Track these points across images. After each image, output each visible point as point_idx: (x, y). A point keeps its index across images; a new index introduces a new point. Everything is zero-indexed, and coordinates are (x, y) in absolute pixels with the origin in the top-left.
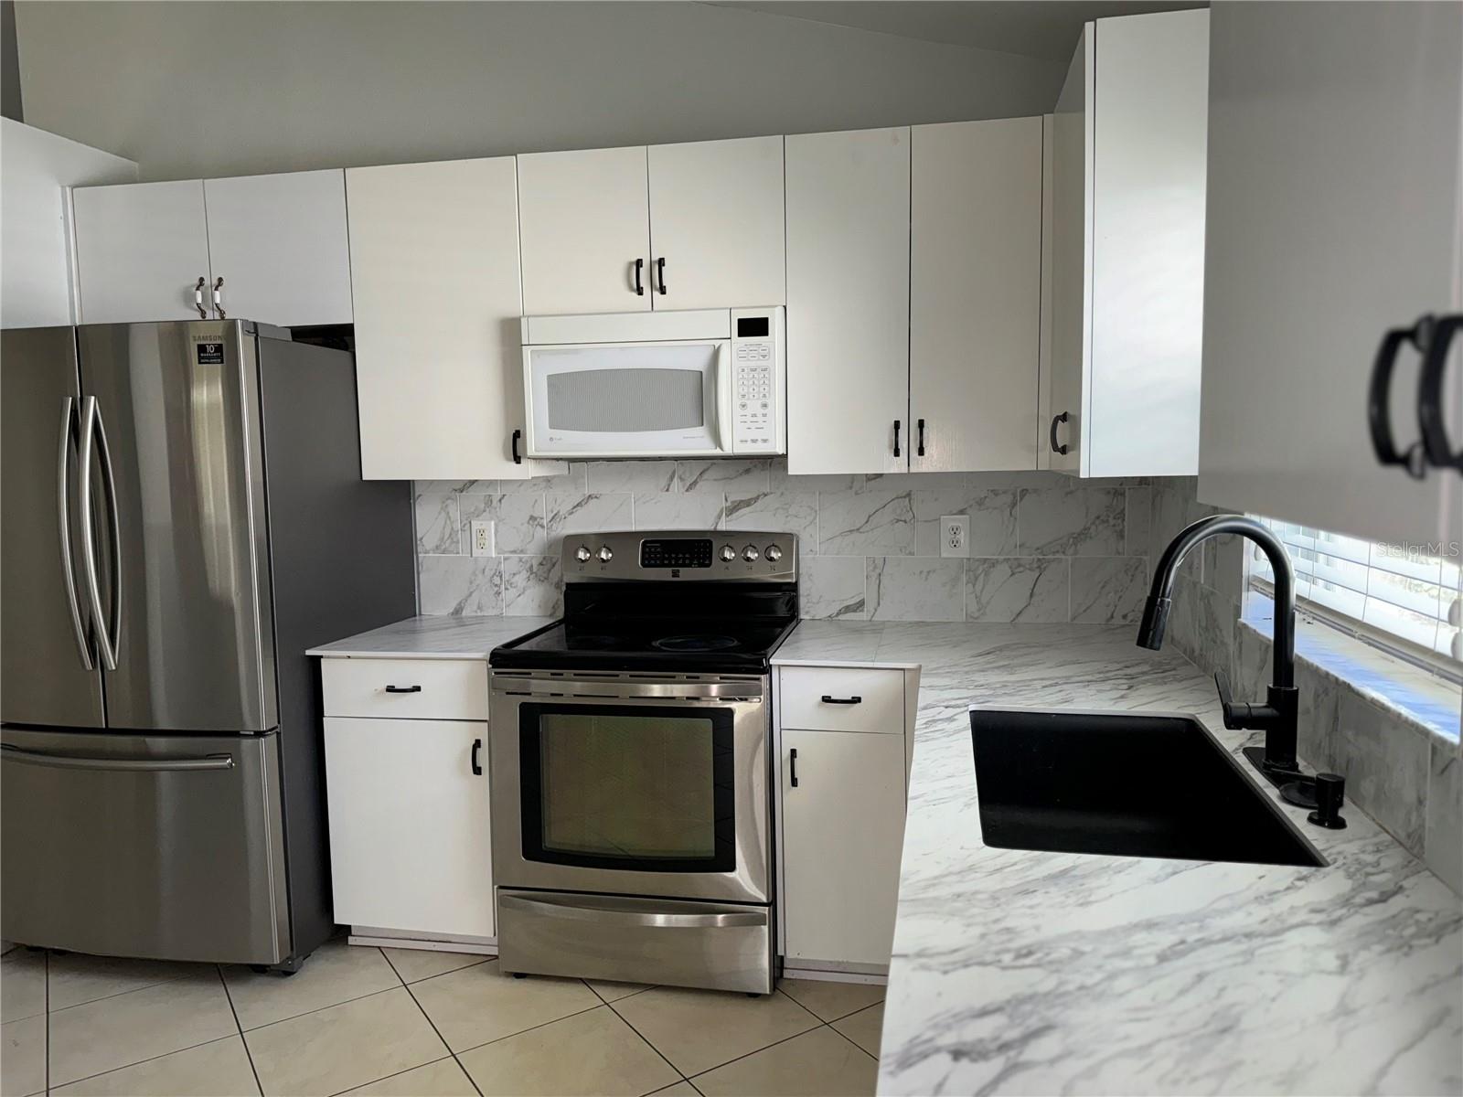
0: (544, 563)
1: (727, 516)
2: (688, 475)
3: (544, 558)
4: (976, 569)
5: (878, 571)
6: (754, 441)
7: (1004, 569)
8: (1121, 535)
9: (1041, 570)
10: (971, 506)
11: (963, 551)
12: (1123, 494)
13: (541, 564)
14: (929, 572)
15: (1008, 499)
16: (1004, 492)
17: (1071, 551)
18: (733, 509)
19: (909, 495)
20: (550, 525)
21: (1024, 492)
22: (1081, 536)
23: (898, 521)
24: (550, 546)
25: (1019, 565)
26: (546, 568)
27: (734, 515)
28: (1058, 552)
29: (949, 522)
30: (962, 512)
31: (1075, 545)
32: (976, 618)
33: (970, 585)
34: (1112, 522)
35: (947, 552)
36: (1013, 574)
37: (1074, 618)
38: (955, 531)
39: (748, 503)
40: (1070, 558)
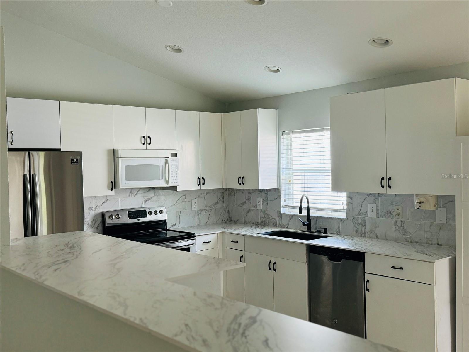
0: (93, 221)
1: (144, 203)
2: (134, 192)
3: (93, 220)
4: (199, 213)
5: (179, 215)
6: (174, 183)
7: (204, 212)
8: (223, 202)
9: (210, 211)
10: (197, 197)
11: (196, 209)
12: (223, 193)
13: (92, 222)
14: (189, 214)
15: (204, 195)
16: (203, 193)
17: (215, 206)
18: (145, 201)
19: (185, 195)
20: (95, 210)
21: (207, 193)
22: (217, 203)
23: (183, 202)
24: (95, 216)
25: (206, 211)
26: (94, 223)
27: (146, 203)
28: (213, 207)
29: (193, 201)
30: (195, 199)
31: (216, 205)
32: (199, 224)
33: (198, 217)
34: (222, 199)
35: (193, 209)
36: (205, 213)
37: (216, 222)
38: (195, 203)
39: (149, 199)
40: (215, 208)
